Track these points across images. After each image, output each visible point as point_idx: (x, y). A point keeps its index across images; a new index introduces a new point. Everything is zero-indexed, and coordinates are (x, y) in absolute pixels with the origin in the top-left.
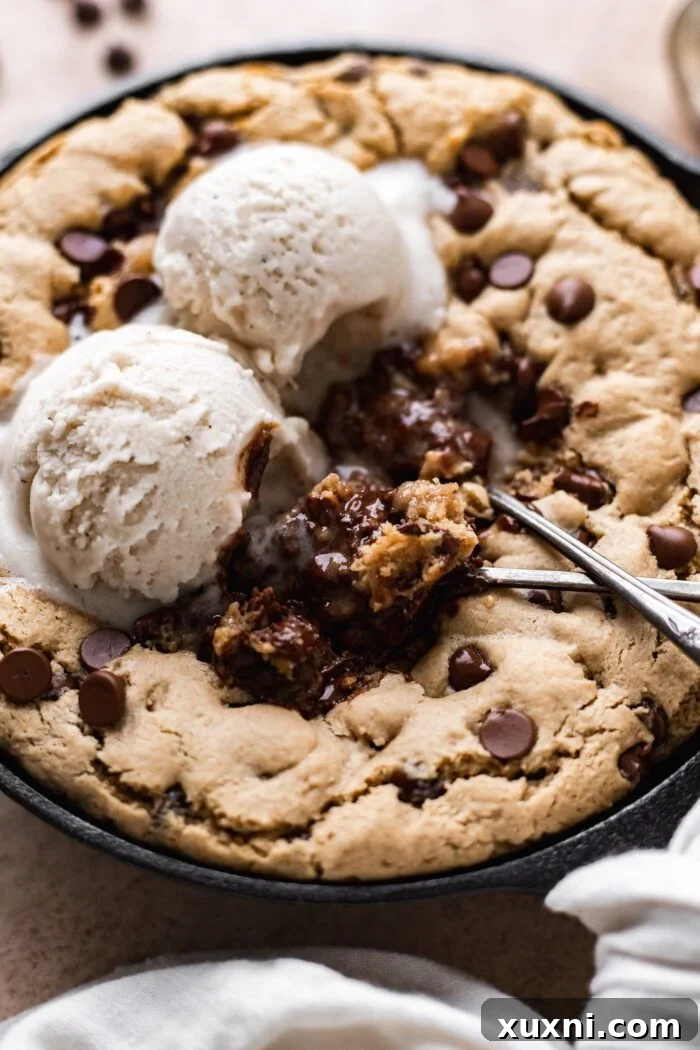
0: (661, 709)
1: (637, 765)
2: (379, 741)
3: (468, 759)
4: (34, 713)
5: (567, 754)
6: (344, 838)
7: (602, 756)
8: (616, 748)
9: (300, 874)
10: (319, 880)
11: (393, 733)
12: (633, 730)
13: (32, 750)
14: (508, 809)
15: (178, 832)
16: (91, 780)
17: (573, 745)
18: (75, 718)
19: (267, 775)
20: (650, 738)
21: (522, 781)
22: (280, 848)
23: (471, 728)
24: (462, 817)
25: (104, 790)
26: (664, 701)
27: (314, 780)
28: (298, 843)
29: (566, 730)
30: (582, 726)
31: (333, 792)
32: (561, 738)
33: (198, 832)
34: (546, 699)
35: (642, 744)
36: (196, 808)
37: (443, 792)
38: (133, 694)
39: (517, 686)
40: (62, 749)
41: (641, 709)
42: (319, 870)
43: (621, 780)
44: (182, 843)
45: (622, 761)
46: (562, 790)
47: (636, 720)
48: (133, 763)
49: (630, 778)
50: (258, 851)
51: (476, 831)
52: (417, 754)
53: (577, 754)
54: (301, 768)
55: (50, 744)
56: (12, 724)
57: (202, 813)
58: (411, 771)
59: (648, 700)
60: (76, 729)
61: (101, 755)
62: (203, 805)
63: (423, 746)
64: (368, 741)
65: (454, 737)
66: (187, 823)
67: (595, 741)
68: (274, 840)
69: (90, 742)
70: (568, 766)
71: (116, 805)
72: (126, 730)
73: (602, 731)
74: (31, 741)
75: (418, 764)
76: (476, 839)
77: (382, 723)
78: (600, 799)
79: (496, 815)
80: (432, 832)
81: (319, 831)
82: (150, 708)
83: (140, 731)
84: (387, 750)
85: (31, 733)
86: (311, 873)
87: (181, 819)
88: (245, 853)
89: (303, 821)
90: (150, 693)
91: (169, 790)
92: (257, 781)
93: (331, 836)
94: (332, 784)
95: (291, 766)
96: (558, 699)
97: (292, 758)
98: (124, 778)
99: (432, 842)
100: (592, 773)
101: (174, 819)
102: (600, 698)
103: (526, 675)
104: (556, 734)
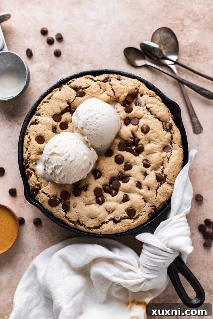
0: (156, 207)
1: (151, 216)
2: (111, 212)
3: (125, 216)
4: (55, 208)
5: (140, 215)
6: (105, 229)
7: (146, 215)
8: (148, 214)
9: (98, 234)
10: (101, 234)
11: (113, 211)
12: (151, 210)
13: (55, 214)
14: (130, 225)
15: (79, 227)
16: (65, 219)
17: (141, 214)
18: (61, 209)
19: (92, 219)
20: (153, 211)
21: (133, 219)
22: (95, 230)
23: (126, 211)
24: (123, 226)
25: (67, 221)
26: (156, 206)
27: (100, 220)
28: (98, 229)
29: (140, 211)
30: (143, 211)
31: (103, 221)
32: (140, 213)
33: (82, 228)
34: (138, 207)
35: (152, 212)
36: (81, 224)
37: (120, 221)
38: (71, 205)
39: (133, 205)
40: (60, 214)
41: (152, 207)
42: (101, 233)
43: (148, 218)
44: (79, 229)
45: (149, 215)
46: (139, 221)
47: (151, 209)
48: (71, 217)
49: (150, 217)
50: (91, 230)
51: (125, 228)
52: (117, 216)
53: (142, 215)
54: (98, 218)
55: (58, 213)
56: (51, 210)
57: (82, 225)
58: (116, 218)
59: (154, 206)
60: (62, 211)
61: (66, 215)
62: (83, 223)
63: (118, 214)
64: (109, 212)
65: (123, 213)
66: (80, 226)
67: (145, 213)
68: (94, 229)
69: (64, 213)
70: (140, 217)
71: (69, 223)
72: (70, 211)
73: (146, 211)
74: (55, 212)
75: (117, 218)
76: (125, 229)
77: (111, 209)
78: (145, 221)
79: (129, 225)
80: (118, 228)
81: (101, 228)
82: (74, 207)
83: (72, 212)
84: (112, 214)
85: (55, 211)
86: (100, 234)
87: (79, 225)
88: (89, 231)
89: (98, 226)
90: (73, 205)
91: (77, 221)
92: (91, 220)
93: (103, 229)
94: (103, 220)
95: (96, 217)
96: (140, 207)
97: (96, 216)
98: (70, 219)
99: (118, 230)
100: (144, 218)
101: (78, 226)
102: (146, 205)
103: (135, 203)
104: (139, 212)
